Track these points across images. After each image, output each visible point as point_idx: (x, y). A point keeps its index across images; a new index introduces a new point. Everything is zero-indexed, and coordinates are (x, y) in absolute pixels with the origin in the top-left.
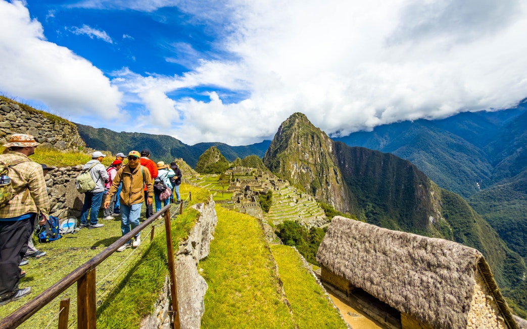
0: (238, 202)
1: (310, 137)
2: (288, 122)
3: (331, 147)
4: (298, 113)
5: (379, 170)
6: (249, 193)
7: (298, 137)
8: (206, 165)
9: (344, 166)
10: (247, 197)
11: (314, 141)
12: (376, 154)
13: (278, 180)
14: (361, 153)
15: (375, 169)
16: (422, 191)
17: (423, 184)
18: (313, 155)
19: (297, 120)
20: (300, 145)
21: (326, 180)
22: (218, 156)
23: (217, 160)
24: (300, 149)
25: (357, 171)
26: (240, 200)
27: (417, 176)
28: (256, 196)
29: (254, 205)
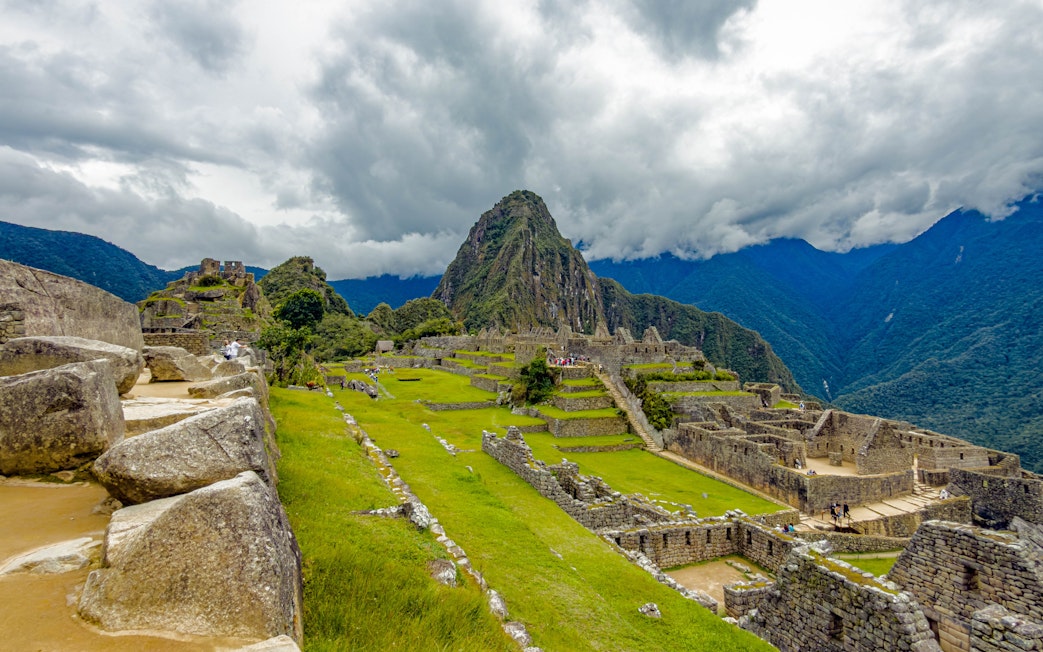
1: (558, 260)
2: (498, 213)
4: (525, 192)
7: (534, 255)
11: (567, 270)
14: (657, 309)
18: (565, 308)
19: (527, 209)
20: (537, 278)
24: (538, 290)
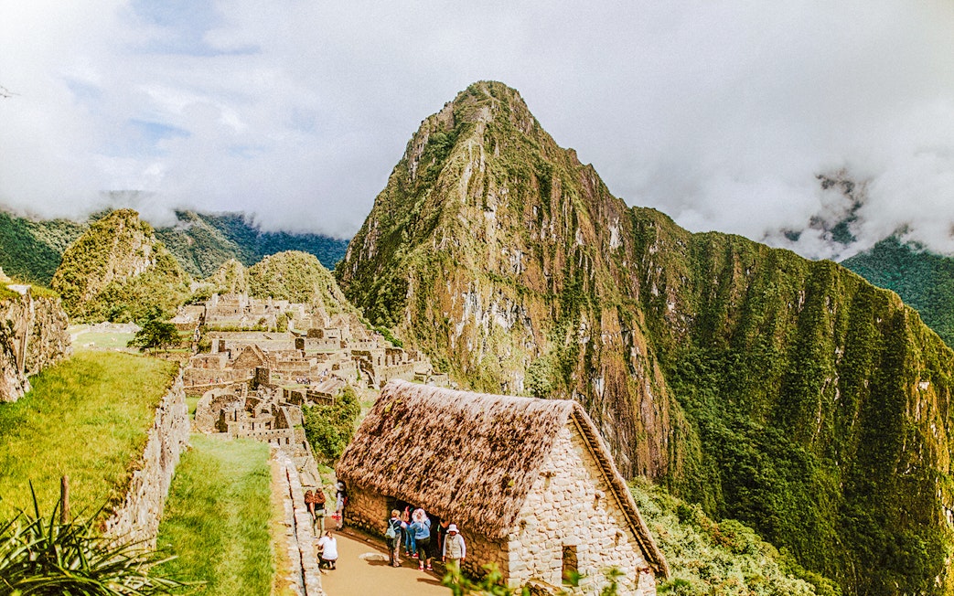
0: (221, 427)
2: (446, 118)
3: (614, 231)
4: (490, 85)
5: (784, 326)
6: (267, 397)
7: (486, 182)
8: (95, 285)
9: (662, 308)
10: (258, 409)
11: (547, 202)
12: (782, 261)
13: (388, 351)
14: (729, 254)
15: (772, 319)
16: (930, 405)
17: (934, 380)
18: (540, 258)
19: (485, 111)
20: (490, 216)
21: (588, 357)
22: (147, 250)
23: (141, 266)
25: (704, 325)
26: (227, 422)
27: (917, 351)
28: (293, 407)
29: (283, 441)
